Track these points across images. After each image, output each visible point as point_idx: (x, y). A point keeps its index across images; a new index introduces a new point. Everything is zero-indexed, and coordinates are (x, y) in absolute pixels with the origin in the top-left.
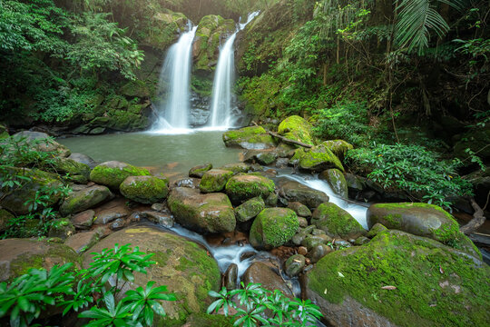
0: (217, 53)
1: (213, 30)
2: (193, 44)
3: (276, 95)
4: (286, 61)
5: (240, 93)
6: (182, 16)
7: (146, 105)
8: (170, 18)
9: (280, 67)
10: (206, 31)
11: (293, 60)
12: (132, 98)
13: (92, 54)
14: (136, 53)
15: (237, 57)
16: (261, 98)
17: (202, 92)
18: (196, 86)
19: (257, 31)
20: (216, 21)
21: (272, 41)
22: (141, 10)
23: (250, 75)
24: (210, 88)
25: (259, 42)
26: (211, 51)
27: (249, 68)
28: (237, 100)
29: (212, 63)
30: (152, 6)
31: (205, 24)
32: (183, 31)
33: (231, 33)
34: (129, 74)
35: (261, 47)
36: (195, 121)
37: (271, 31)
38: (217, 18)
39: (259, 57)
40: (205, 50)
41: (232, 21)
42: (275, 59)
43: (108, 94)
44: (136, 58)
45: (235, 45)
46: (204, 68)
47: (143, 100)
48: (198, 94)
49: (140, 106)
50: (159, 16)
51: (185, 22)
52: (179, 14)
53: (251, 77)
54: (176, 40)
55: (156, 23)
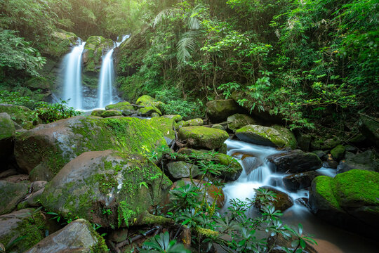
0: (100, 60)
1: (97, 46)
2: (83, 54)
3: (142, 87)
4: (145, 66)
5: (119, 87)
6: (73, 35)
7: (48, 94)
8: (63, 35)
9: (142, 70)
10: (92, 47)
11: (149, 66)
12: (36, 89)
13: (4, 58)
14: (40, 58)
15: (115, 63)
16: (132, 90)
17: (91, 86)
18: (87, 82)
19: (127, 48)
20: (99, 40)
21: (137, 54)
22: (41, 29)
23: (125, 75)
24: (97, 83)
25: (129, 55)
26: (97, 60)
27: (123, 71)
28: (117, 91)
29: (98, 67)
30: (49, 27)
31: (91, 42)
32: (75, 45)
33: (111, 49)
34: (34, 73)
35: (130, 58)
36: (87, 105)
37: (136, 49)
38: (100, 38)
39: (130, 64)
40: (92, 59)
41: (111, 40)
42: (140, 65)
43: (14, 86)
44: (39, 62)
45: (114, 56)
46: (92, 70)
47: (45, 91)
48: (89, 87)
49: (43, 95)
50: (55, 34)
51: (76, 39)
52: (72, 33)
53: (126, 76)
54: (69, 51)
55: (53, 38)
